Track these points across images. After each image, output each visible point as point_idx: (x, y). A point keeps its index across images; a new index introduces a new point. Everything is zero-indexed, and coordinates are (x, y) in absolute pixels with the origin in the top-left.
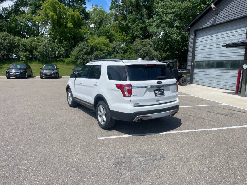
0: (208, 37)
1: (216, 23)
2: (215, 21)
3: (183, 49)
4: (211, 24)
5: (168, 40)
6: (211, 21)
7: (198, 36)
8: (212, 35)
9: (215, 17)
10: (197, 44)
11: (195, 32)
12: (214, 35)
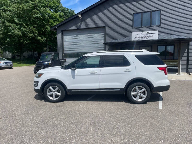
0: (74, 37)
1: (81, 28)
2: (80, 26)
3: (24, 43)
4: (77, 28)
5: (10, 33)
6: (77, 26)
7: (64, 35)
8: (78, 35)
9: (80, 24)
10: (64, 41)
11: (62, 31)
12: (79, 35)
